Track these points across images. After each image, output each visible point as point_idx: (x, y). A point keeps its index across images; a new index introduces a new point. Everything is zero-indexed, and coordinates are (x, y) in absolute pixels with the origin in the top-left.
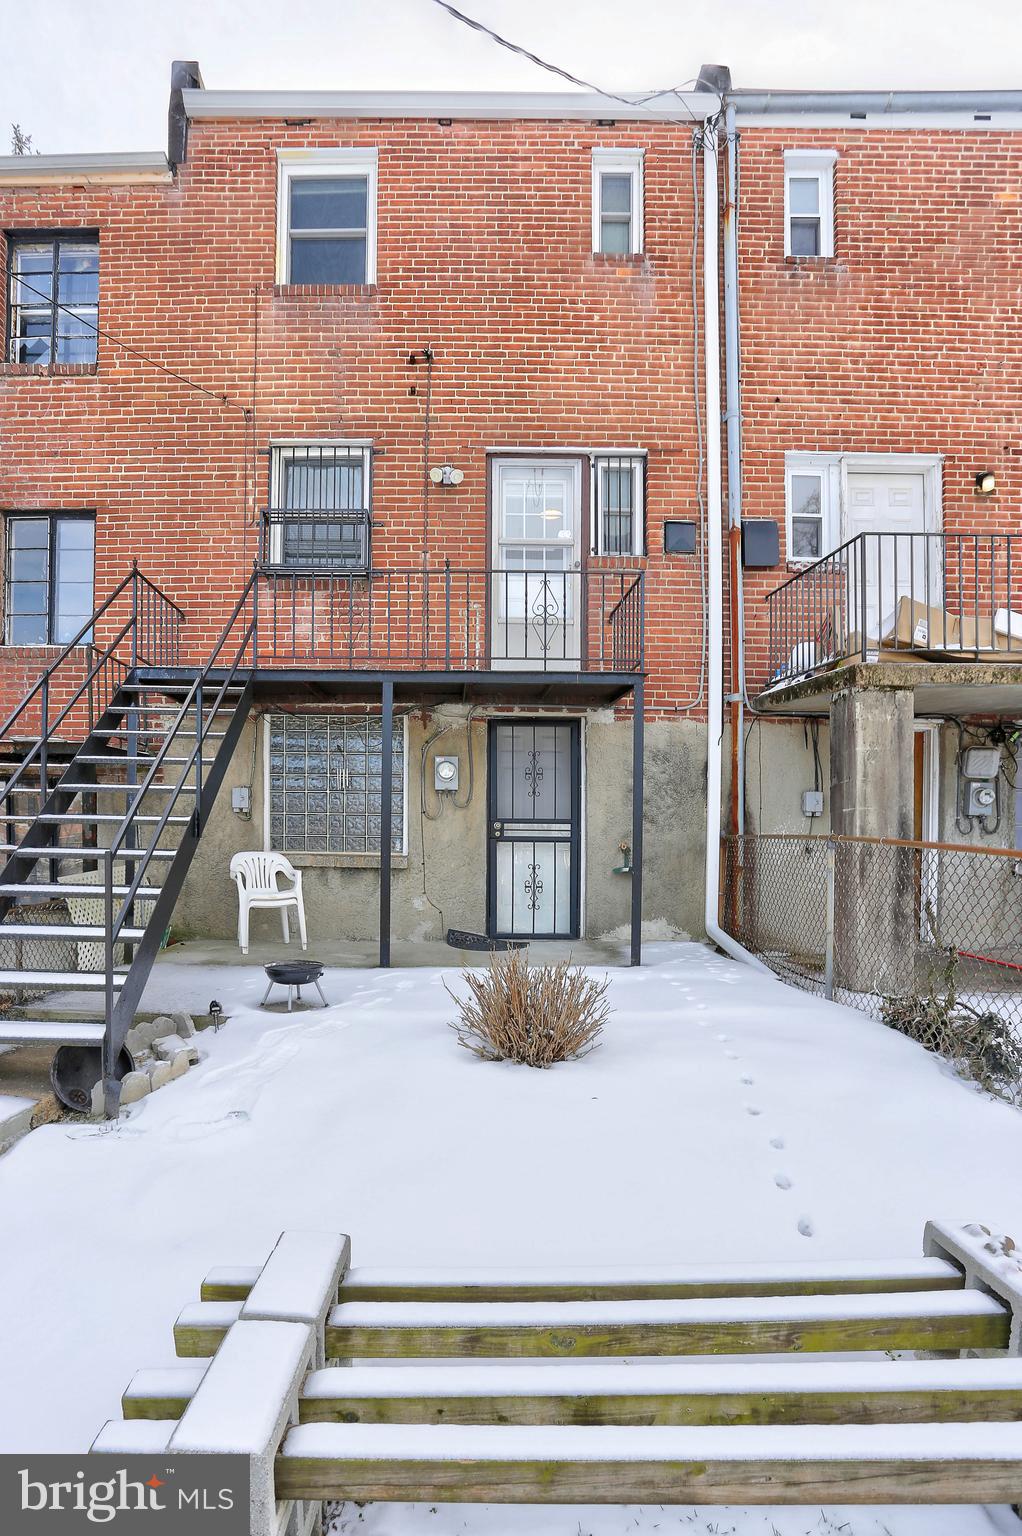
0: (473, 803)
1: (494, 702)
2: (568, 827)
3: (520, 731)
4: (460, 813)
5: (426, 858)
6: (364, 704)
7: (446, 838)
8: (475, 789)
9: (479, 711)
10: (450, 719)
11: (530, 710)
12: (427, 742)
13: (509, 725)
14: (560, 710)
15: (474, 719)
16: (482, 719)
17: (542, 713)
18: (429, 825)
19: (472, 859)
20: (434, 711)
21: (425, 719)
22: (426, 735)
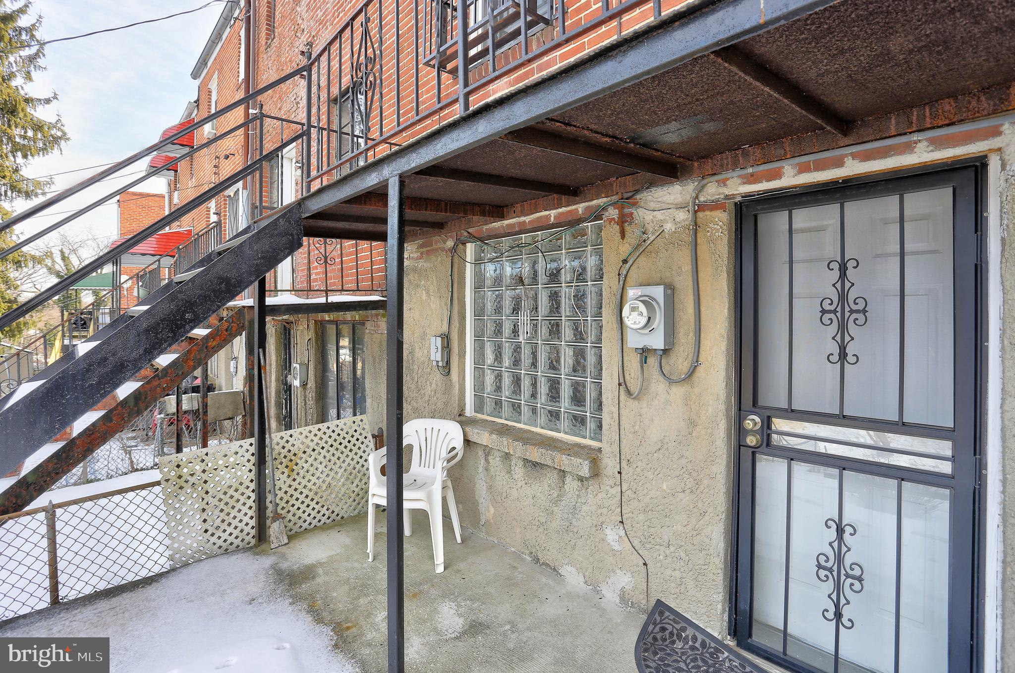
0: (701, 372)
1: (735, 165)
2: (945, 448)
3: (803, 217)
4: (678, 391)
5: (624, 464)
6: (547, 213)
7: (654, 434)
8: (706, 344)
9: (712, 191)
10: (659, 215)
11: (820, 166)
12: (625, 261)
13: (781, 208)
14: (908, 148)
15: (701, 208)
16: (715, 206)
17: (853, 168)
18: (631, 404)
19: (698, 483)
20: (635, 204)
21: (623, 221)
22: (625, 249)
